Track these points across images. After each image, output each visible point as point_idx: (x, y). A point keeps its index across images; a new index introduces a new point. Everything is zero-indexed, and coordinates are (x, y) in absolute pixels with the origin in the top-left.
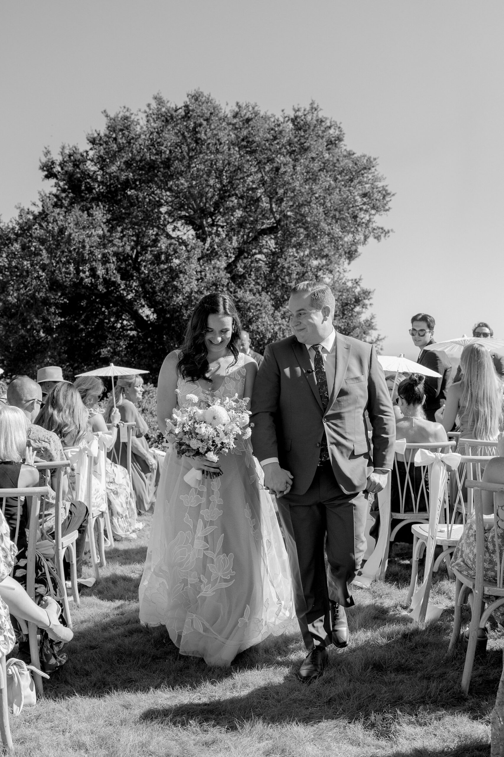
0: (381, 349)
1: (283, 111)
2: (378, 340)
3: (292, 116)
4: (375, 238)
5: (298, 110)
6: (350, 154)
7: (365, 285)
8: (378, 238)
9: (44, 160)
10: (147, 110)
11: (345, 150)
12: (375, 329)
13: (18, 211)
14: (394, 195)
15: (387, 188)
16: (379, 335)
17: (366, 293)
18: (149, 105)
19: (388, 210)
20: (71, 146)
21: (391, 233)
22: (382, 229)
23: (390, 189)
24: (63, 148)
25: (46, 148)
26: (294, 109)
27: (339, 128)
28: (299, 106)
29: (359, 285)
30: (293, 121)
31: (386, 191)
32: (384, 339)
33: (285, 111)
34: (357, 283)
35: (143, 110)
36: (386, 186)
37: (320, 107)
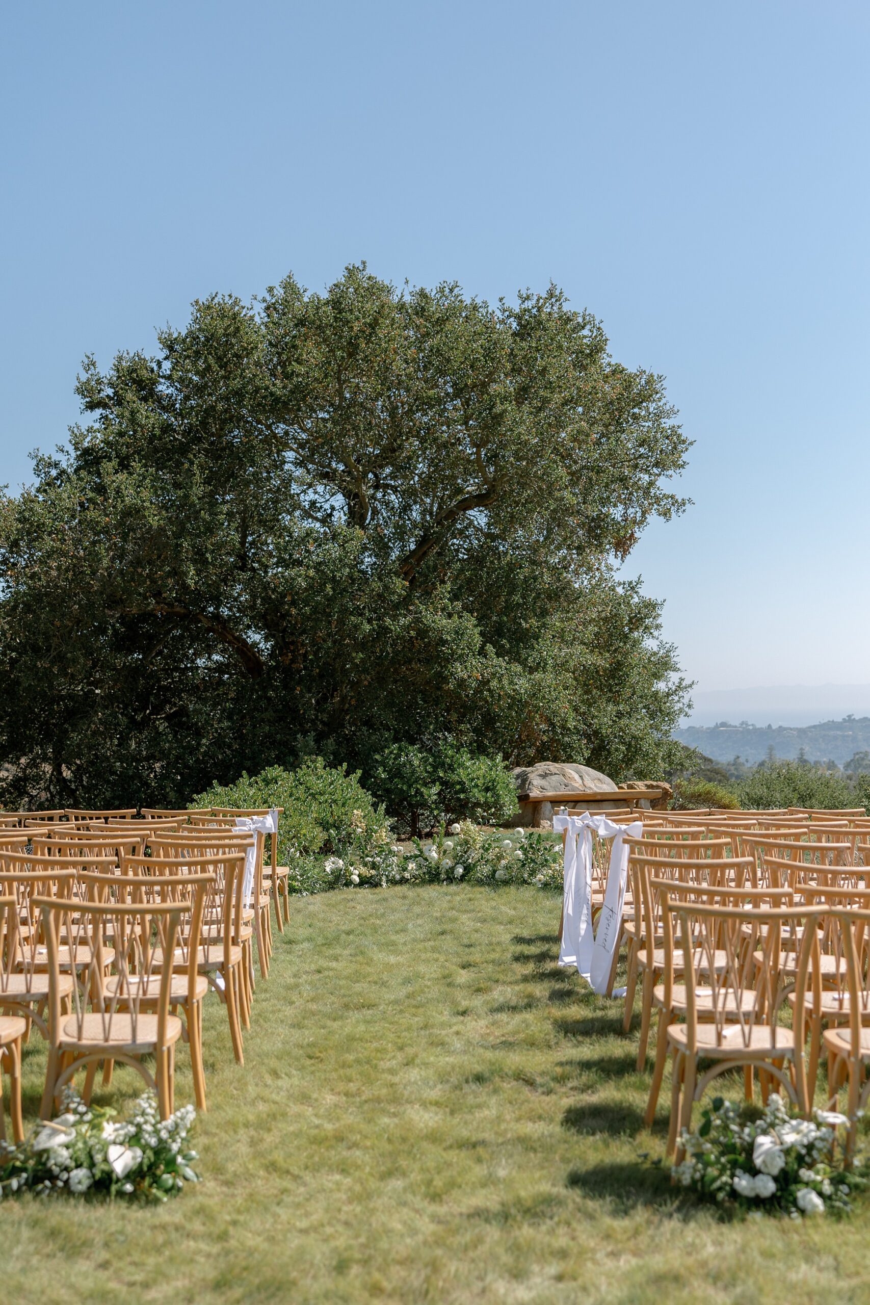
0: (689, 706)
1: (501, 300)
2: (679, 687)
3: (517, 310)
4: (660, 515)
5: (528, 298)
6: (617, 371)
7: (647, 592)
8: (666, 514)
9: (84, 377)
10: (268, 298)
11: (609, 364)
12: (677, 670)
13: (35, 462)
14: (691, 444)
15: (680, 431)
16: (682, 679)
17: (651, 606)
18: (271, 290)
19: (683, 466)
20: (132, 355)
21: (688, 506)
22: (672, 497)
23: (684, 433)
24: (120, 358)
25: (88, 358)
26: (520, 297)
27: (599, 328)
28: (529, 292)
29: (636, 592)
30: (519, 318)
31: (679, 436)
32: (690, 686)
33: (504, 301)
34: (632, 588)
35: (260, 298)
36: (679, 427)
37: (565, 295)
